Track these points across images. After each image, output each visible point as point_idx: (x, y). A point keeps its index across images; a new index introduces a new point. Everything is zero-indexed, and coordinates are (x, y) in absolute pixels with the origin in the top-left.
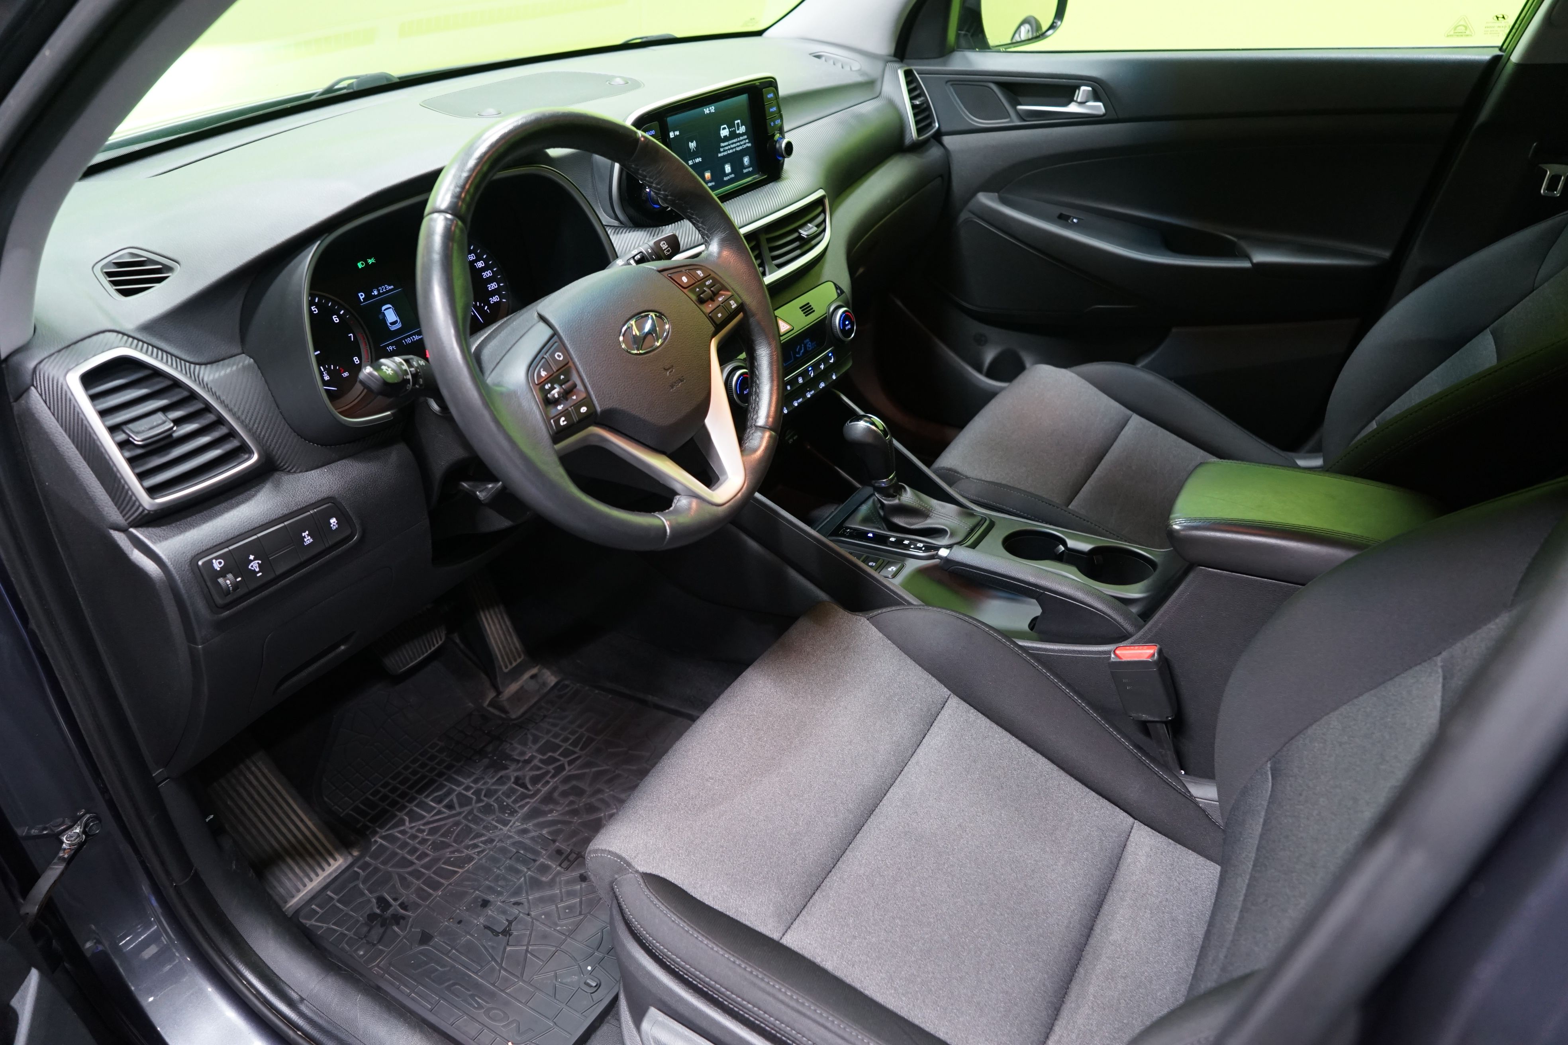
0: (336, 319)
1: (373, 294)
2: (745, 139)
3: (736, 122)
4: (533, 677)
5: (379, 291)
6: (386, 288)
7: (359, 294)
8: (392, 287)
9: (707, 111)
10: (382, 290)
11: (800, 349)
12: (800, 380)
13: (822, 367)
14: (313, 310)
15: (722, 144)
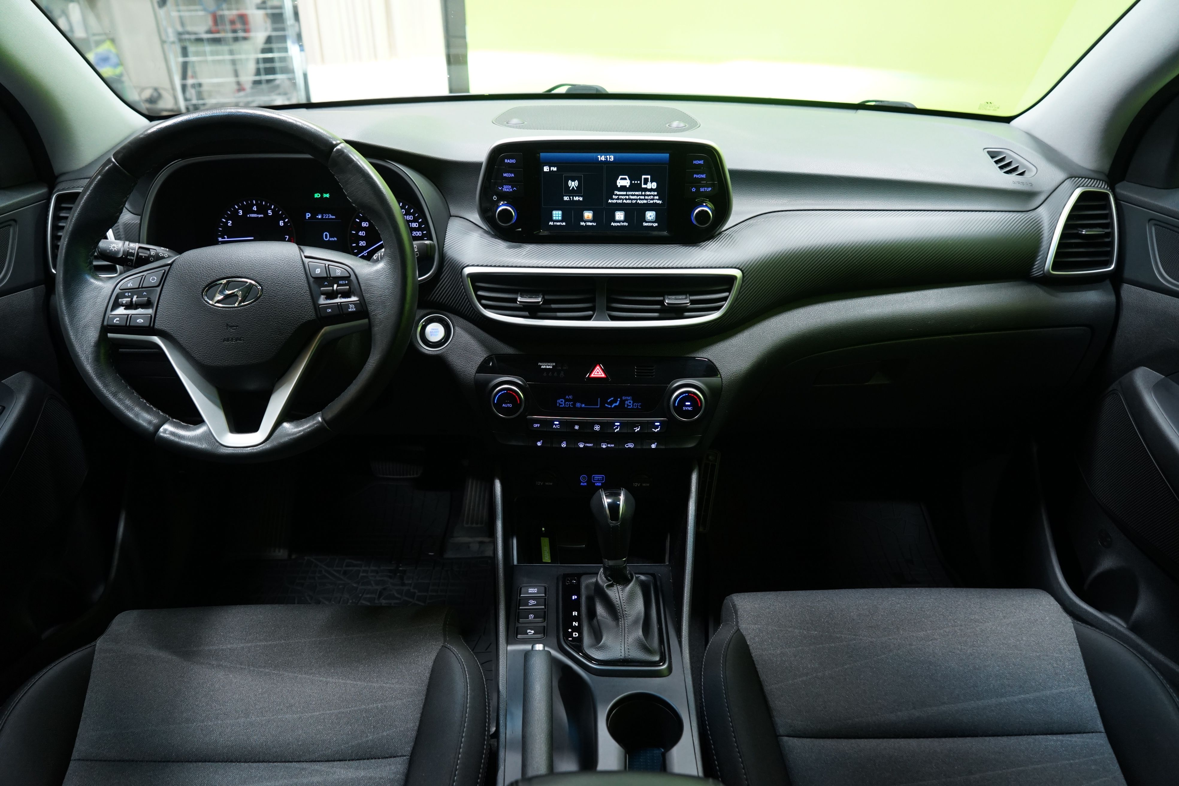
0: (281, 223)
1: (317, 217)
2: (654, 196)
3: (643, 177)
4: (481, 543)
5: (323, 216)
6: (329, 216)
7: (307, 214)
8: (334, 217)
9: (602, 158)
10: (326, 216)
11: (615, 401)
12: (597, 428)
13: (637, 430)
14: (269, 212)
15: (616, 192)
